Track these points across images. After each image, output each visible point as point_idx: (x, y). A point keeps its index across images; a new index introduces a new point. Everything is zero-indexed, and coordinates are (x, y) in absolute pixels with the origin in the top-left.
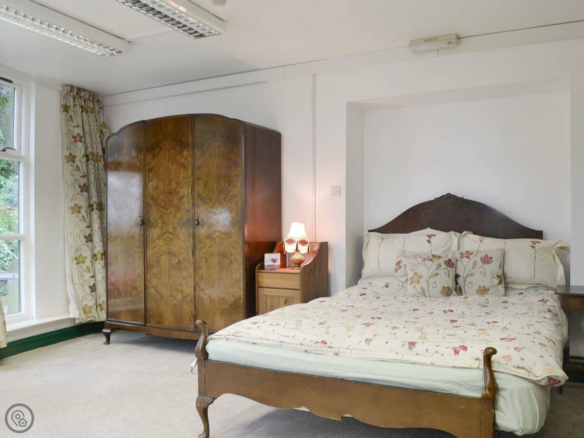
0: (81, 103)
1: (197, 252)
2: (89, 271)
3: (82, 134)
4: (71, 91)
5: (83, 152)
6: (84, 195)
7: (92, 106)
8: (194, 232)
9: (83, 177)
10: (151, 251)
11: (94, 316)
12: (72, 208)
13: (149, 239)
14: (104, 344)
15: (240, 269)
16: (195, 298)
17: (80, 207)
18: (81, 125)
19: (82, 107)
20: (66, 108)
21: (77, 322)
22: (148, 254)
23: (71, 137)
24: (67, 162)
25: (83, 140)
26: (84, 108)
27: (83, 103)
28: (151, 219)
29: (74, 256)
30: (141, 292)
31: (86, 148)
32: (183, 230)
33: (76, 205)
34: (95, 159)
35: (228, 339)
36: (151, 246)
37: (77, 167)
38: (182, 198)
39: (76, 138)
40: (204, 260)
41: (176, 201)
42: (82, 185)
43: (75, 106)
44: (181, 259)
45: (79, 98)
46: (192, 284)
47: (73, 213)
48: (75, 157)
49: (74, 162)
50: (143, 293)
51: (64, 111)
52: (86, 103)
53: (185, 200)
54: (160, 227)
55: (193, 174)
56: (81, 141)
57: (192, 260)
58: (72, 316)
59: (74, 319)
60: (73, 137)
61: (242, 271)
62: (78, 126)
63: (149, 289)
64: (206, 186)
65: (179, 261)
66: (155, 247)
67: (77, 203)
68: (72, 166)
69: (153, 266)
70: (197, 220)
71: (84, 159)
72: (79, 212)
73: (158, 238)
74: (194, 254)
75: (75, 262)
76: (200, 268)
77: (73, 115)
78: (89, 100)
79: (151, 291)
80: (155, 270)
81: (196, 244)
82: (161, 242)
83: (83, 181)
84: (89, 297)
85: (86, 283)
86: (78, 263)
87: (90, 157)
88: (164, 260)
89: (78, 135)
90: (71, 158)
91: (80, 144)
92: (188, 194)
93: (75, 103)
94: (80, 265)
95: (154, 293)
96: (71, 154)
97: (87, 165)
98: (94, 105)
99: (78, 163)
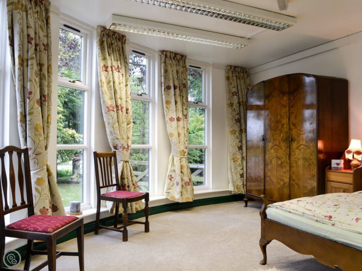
0: (236, 74)
1: (291, 157)
2: (240, 166)
3: (236, 91)
4: (230, 69)
5: (237, 101)
6: (238, 124)
7: (243, 75)
8: (290, 145)
9: (237, 114)
10: (268, 156)
11: (242, 191)
12: (231, 132)
13: (267, 149)
14: (244, 207)
15: (314, 168)
16: (290, 185)
17: (235, 131)
18: (236, 86)
19: (237, 76)
20: (228, 78)
21: (232, 193)
22: (266, 157)
23: (231, 93)
24: (229, 107)
25: (237, 94)
26: (238, 77)
27: (237, 74)
28: (268, 137)
29: (232, 157)
30: (262, 179)
31: (239, 99)
32: (284, 144)
33: (233, 130)
34: (244, 104)
35: (277, 208)
36: (267, 153)
37: (234, 109)
38: (283, 125)
39: (234, 94)
40: (295, 162)
41: (280, 126)
42: (237, 119)
43: (233, 76)
44: (283, 161)
45: (235, 72)
46: (288, 176)
47: (232, 134)
48: (233, 104)
49: (232, 106)
50: (263, 180)
51: (227, 80)
52: (239, 74)
53: (285, 126)
54: (272, 142)
55: (289, 110)
56: (236, 95)
57: (289, 162)
58: (230, 190)
59: (231, 192)
60: (232, 93)
61: (316, 170)
62: (234, 87)
63: (266, 178)
64: (296, 117)
65: (282, 163)
66: (269, 154)
67: (234, 129)
68: (231, 109)
69: (268, 165)
70: (291, 138)
71: (238, 105)
72: (235, 134)
73: (271, 149)
74: (289, 158)
75: (233, 161)
76: (293, 167)
77: (232, 82)
78: (241, 72)
79: (268, 179)
80: (269, 167)
81: (291, 152)
82: (272, 151)
83: (237, 117)
84: (239, 180)
85: (238, 172)
86: (234, 162)
87: (241, 104)
88: (274, 161)
89: (234, 92)
90: (231, 105)
91: (235, 97)
92: (287, 122)
93: (233, 75)
94: (235, 162)
95: (269, 180)
96: (231, 103)
97: (240, 108)
98: (244, 75)
99: (234, 107)
